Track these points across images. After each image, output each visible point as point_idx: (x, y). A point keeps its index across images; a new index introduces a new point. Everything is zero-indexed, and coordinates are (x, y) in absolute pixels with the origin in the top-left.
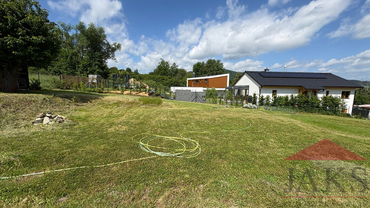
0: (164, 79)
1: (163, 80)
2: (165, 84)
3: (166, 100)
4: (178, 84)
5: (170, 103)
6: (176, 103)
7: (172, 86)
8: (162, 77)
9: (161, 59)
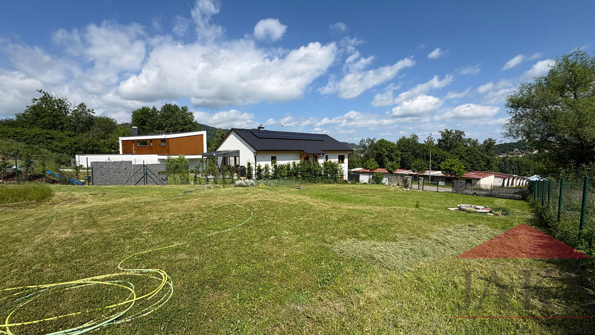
0: (52, 138)
1: (49, 141)
2: (58, 148)
3: (64, 187)
4: (96, 148)
5: (77, 195)
6: (94, 192)
7: (80, 154)
8: (47, 134)
9: (40, 91)
